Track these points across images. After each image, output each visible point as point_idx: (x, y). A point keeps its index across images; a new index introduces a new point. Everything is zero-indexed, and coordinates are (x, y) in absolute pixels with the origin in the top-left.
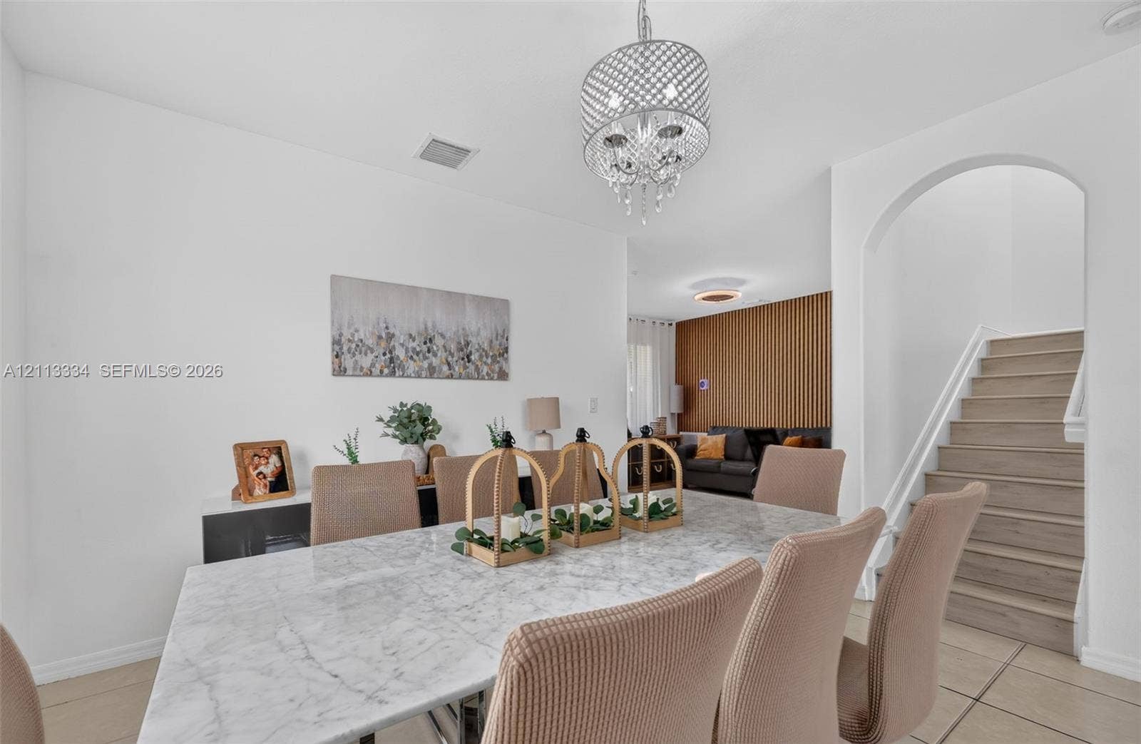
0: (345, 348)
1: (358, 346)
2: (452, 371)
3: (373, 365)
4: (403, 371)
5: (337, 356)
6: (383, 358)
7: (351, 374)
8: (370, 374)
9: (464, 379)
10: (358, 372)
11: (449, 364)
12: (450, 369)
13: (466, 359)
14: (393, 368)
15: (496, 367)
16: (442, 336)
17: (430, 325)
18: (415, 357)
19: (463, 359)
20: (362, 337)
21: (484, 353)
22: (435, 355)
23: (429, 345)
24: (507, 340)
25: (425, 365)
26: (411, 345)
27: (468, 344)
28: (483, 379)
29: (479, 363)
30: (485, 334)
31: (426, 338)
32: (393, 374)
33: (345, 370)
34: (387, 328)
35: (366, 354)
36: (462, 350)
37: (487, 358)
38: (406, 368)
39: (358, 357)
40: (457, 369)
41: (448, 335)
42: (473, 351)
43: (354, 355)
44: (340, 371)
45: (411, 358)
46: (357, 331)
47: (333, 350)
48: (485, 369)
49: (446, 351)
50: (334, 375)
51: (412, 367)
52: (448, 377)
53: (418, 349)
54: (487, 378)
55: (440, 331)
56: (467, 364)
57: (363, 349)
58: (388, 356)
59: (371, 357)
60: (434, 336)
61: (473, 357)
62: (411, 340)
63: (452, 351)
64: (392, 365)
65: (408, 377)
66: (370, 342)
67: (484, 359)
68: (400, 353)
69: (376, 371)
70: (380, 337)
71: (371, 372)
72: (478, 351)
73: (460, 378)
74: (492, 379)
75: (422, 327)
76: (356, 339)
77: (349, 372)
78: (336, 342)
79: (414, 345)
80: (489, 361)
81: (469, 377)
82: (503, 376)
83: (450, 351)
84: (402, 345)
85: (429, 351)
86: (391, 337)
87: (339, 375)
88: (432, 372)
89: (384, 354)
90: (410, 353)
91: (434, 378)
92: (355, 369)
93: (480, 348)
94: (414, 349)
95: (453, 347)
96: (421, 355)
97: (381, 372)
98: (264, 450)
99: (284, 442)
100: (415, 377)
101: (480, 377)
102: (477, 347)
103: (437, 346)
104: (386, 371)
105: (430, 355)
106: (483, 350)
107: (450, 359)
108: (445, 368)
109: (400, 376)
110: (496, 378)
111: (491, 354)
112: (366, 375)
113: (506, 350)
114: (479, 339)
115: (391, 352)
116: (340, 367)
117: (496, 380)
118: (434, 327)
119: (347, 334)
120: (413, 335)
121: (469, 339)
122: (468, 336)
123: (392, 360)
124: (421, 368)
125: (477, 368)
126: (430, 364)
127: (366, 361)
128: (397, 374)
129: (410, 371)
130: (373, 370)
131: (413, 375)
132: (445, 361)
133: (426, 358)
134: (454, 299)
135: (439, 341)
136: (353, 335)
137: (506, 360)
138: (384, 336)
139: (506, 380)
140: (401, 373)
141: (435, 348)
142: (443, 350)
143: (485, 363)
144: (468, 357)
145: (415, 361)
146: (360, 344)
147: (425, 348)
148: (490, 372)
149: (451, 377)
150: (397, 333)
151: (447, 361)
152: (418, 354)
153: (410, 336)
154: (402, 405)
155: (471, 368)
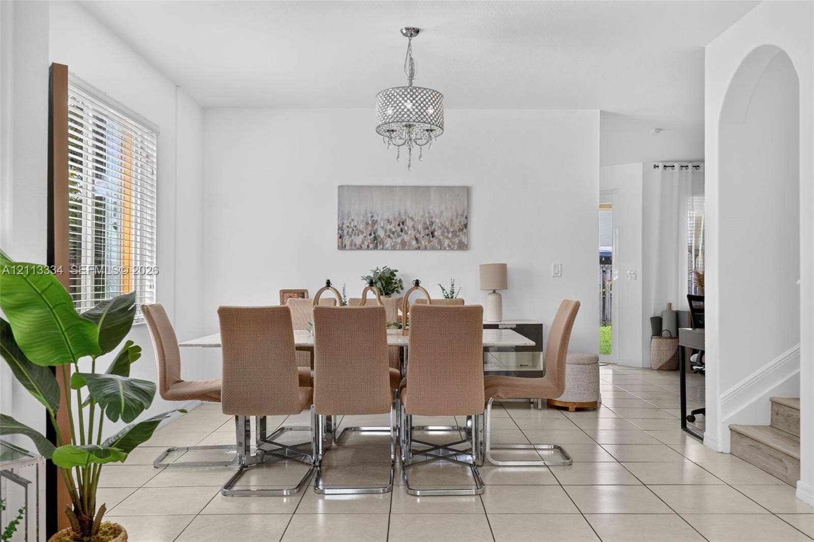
0: (345, 232)
1: (353, 230)
2: (419, 245)
3: (363, 242)
4: (383, 245)
5: (341, 237)
6: (369, 237)
7: (348, 248)
8: (360, 248)
9: (429, 249)
10: (353, 247)
11: (417, 239)
12: (417, 243)
13: (431, 235)
14: (376, 243)
15: (456, 240)
16: (412, 219)
17: (402, 212)
18: (392, 236)
19: (428, 235)
20: (356, 224)
21: (445, 230)
22: (406, 233)
23: (401, 226)
24: (466, 218)
25: (399, 240)
26: (389, 227)
27: (432, 223)
28: (445, 249)
29: (441, 237)
30: (447, 215)
31: (400, 222)
32: (376, 247)
33: (345, 246)
34: (372, 217)
35: (358, 235)
36: (428, 229)
37: (448, 233)
38: (385, 243)
40: (423, 242)
41: (416, 218)
42: (437, 228)
43: (351, 236)
44: (342, 247)
45: (389, 236)
46: (353, 220)
47: (338, 233)
48: (447, 242)
49: (414, 230)
50: (338, 249)
51: (389, 243)
52: (416, 249)
53: (394, 230)
54: (448, 248)
55: (410, 216)
56: (432, 239)
57: (357, 232)
58: (373, 235)
59: (361, 236)
60: (406, 219)
61: (436, 234)
62: (389, 224)
64: (376, 242)
65: (386, 249)
66: (361, 227)
67: (446, 234)
68: (381, 233)
69: (365, 246)
70: (367, 223)
72: (441, 229)
73: (426, 248)
74: (452, 249)
75: (397, 214)
76: (352, 226)
77: (348, 247)
78: (340, 229)
79: (391, 227)
80: (450, 235)
81: (433, 248)
82: (463, 246)
83: (418, 230)
84: (383, 228)
85: (402, 231)
86: (375, 222)
87: (341, 249)
88: (404, 246)
89: (370, 235)
90: (388, 233)
91: (405, 250)
92: (351, 245)
93: (442, 226)
94: (391, 230)
95: (420, 227)
96: (396, 234)
97: (368, 246)
98: (295, 294)
99: (306, 291)
100: (391, 250)
101: (442, 248)
102: (440, 225)
103: (408, 227)
104: (371, 246)
105: (403, 233)
106: (445, 227)
107: (418, 235)
108: (414, 242)
109: (380, 249)
110: (455, 249)
111: (452, 230)
112: (358, 249)
113: (466, 226)
114: (441, 218)
115: (375, 233)
116: (342, 244)
117: (457, 250)
118: (406, 212)
119: (347, 223)
120: (391, 220)
121: (433, 220)
122: (432, 217)
123: (375, 238)
124: (396, 243)
125: (440, 242)
126: (403, 240)
127: (358, 240)
128: (378, 248)
129: (388, 245)
130: (363, 245)
132: (414, 237)
133: (399, 236)
134: (421, 191)
135: (409, 223)
136: (350, 223)
137: (466, 234)
138: (370, 223)
139: (466, 250)
140: (382, 247)
141: (406, 228)
142: (413, 230)
143: (447, 238)
144: (432, 233)
145: (392, 238)
146: (355, 229)
147: (399, 229)
148: (450, 244)
150: (379, 221)
151: (415, 237)
152: (393, 233)
153: (388, 220)
155: (435, 241)
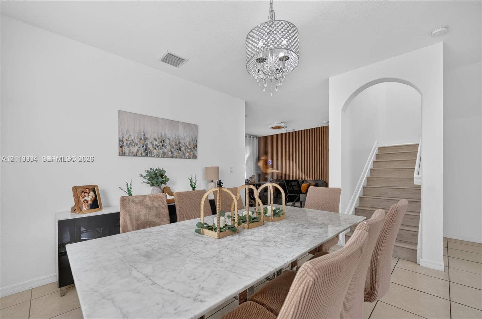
0: (125, 143)
1: (131, 143)
2: (173, 155)
3: (138, 151)
4: (151, 154)
5: (121, 147)
6: (142, 148)
7: (127, 155)
9: (178, 158)
10: (131, 154)
11: (171, 151)
12: (172, 154)
13: (179, 150)
14: (147, 153)
15: (192, 154)
16: (169, 139)
17: (163, 134)
18: (157, 148)
19: (178, 149)
20: (133, 138)
21: (187, 147)
22: (166, 148)
23: (163, 143)
24: (196, 142)
25: (161, 151)
26: (155, 143)
27: (180, 143)
28: (186, 158)
29: (185, 152)
30: (188, 139)
31: (162, 140)
32: (146, 155)
33: (125, 153)
34: (144, 135)
35: (134, 146)
36: (177, 146)
37: (188, 149)
38: (153, 153)
39: (131, 148)
40: (175, 154)
41: (171, 139)
42: (182, 146)
43: (129, 147)
44: (122, 154)
45: (155, 148)
46: (130, 136)
47: (119, 144)
48: (187, 154)
49: (170, 146)
50: (119, 155)
51: (155, 152)
52: (171, 157)
53: (158, 145)
54: (188, 158)
55: (168, 137)
56: (180, 152)
57: (133, 144)
58: (145, 147)
59: (137, 148)
60: (165, 139)
61: (182, 149)
62: (155, 140)
63: (173, 146)
64: (146, 151)
65: (153, 157)
66: (137, 141)
67: (187, 150)
68: (150, 146)
69: (139, 154)
70: (141, 139)
71: (137, 154)
72: (184, 146)
73: (176, 157)
74: (190, 158)
75: (160, 135)
76: (130, 140)
77: (127, 154)
78: (121, 141)
79: (156, 143)
80: (189, 150)
81: (180, 158)
82: (195, 157)
83: (172, 146)
84: (151, 143)
85: (163, 146)
86: (146, 139)
87: (122, 155)
88: (164, 155)
89: (143, 147)
90: (155, 146)
91: (165, 157)
92: (129, 153)
93: (185, 145)
94: (156, 145)
95: (173, 144)
96: (159, 147)
97: (141, 154)
98: (87, 189)
99: (96, 186)
100: (157, 157)
101: (185, 157)
102: (184, 144)
103: (167, 144)
104: (144, 154)
105: (163, 147)
106: (186, 146)
107: (172, 149)
108: (170, 153)
109: (150, 157)
110: (191, 158)
111: (190, 148)
112: (134, 156)
113: (196, 146)
114: (185, 141)
115: (146, 146)
116: (122, 152)
117: (192, 159)
118: (165, 134)
119: (126, 137)
120: (156, 139)
121: (180, 141)
122: (180, 140)
123: (146, 149)
124: (159, 153)
125: (184, 154)
126: (163, 151)
127: (134, 149)
128: (148, 156)
129: (154, 154)
130: (138, 153)
131: (156, 156)
132: (170, 150)
133: (161, 149)
134: (173, 124)
135: (167, 142)
136: (128, 138)
137: (196, 150)
138: (143, 139)
139: (196, 159)
141: (165, 144)
143: (187, 152)
144: (180, 149)
145: (157, 150)
147: (161, 144)
148: (189, 155)
149: (172, 157)
150: (149, 137)
151: (171, 150)
152: (158, 147)
153: (155, 139)
154: (151, 169)
155: (181, 153)
